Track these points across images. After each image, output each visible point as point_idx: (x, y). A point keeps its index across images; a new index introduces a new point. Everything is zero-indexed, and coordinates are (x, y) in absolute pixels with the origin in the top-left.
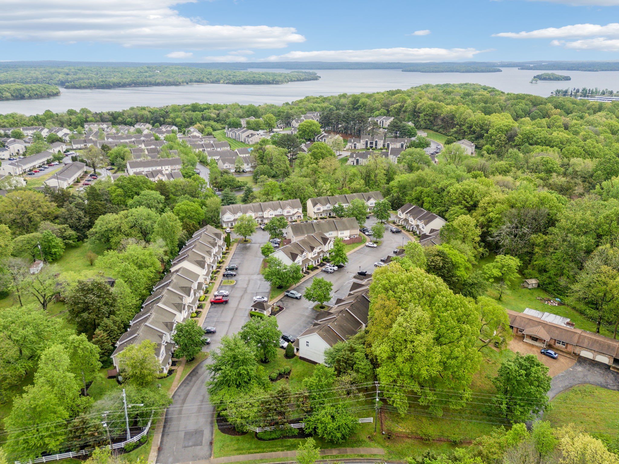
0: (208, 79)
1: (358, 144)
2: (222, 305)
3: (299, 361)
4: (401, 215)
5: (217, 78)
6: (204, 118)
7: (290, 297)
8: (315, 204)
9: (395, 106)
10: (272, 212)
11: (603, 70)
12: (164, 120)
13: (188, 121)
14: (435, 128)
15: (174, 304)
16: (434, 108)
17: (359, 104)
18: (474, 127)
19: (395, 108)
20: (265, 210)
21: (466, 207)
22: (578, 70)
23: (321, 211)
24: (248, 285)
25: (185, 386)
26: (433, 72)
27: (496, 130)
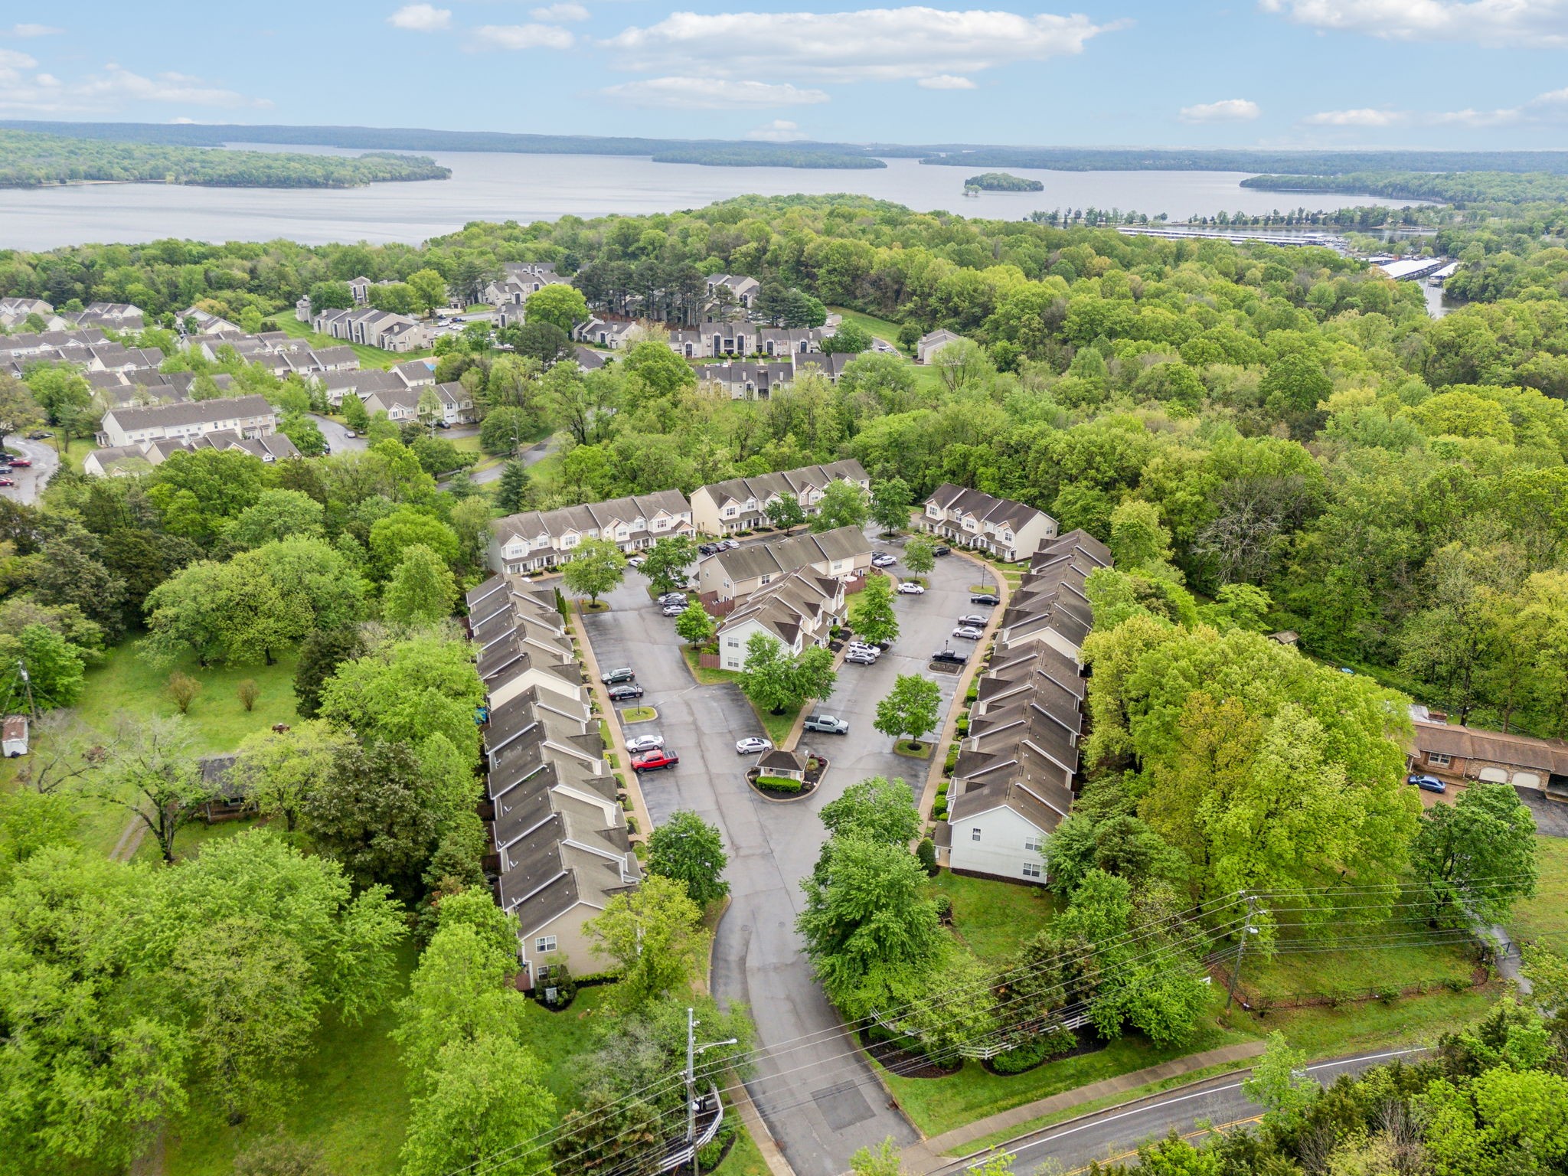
0: (126, 169)
1: (695, 346)
2: (664, 772)
3: (958, 878)
4: (936, 511)
5: (155, 168)
6: (214, 284)
7: (819, 731)
8: (721, 501)
9: (744, 248)
10: (622, 527)
11: (1096, 169)
12: (88, 287)
13: (164, 290)
14: (859, 302)
15: (587, 782)
16: (850, 254)
17: (641, 244)
18: (956, 299)
19: (746, 255)
20: (606, 523)
21: (1097, 483)
22: (1045, 167)
23: (737, 515)
24: (692, 714)
25: (726, 984)
26: (730, 164)
27: (1016, 305)
